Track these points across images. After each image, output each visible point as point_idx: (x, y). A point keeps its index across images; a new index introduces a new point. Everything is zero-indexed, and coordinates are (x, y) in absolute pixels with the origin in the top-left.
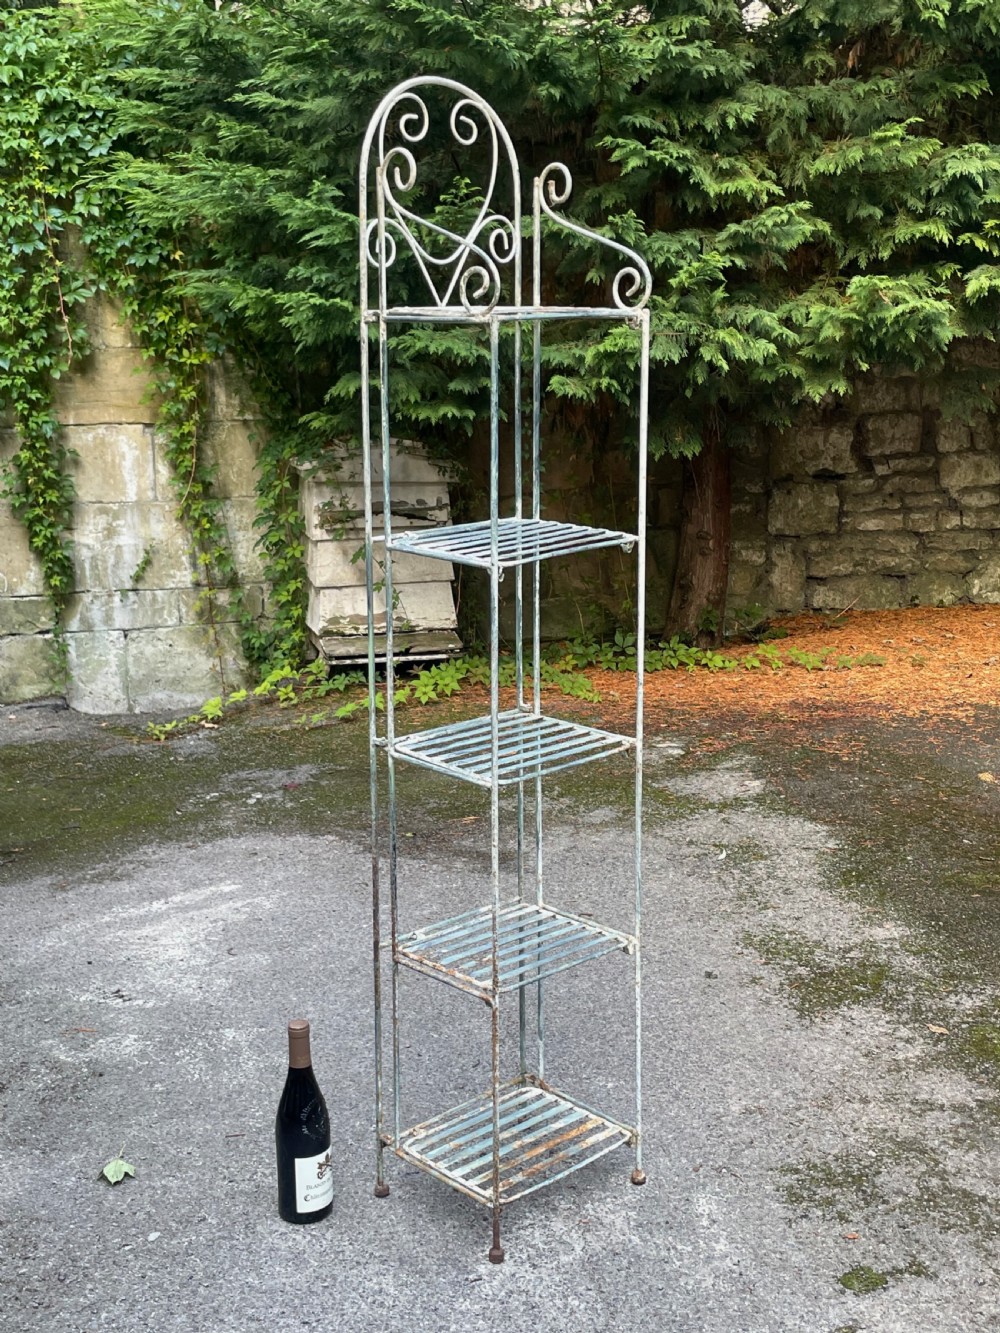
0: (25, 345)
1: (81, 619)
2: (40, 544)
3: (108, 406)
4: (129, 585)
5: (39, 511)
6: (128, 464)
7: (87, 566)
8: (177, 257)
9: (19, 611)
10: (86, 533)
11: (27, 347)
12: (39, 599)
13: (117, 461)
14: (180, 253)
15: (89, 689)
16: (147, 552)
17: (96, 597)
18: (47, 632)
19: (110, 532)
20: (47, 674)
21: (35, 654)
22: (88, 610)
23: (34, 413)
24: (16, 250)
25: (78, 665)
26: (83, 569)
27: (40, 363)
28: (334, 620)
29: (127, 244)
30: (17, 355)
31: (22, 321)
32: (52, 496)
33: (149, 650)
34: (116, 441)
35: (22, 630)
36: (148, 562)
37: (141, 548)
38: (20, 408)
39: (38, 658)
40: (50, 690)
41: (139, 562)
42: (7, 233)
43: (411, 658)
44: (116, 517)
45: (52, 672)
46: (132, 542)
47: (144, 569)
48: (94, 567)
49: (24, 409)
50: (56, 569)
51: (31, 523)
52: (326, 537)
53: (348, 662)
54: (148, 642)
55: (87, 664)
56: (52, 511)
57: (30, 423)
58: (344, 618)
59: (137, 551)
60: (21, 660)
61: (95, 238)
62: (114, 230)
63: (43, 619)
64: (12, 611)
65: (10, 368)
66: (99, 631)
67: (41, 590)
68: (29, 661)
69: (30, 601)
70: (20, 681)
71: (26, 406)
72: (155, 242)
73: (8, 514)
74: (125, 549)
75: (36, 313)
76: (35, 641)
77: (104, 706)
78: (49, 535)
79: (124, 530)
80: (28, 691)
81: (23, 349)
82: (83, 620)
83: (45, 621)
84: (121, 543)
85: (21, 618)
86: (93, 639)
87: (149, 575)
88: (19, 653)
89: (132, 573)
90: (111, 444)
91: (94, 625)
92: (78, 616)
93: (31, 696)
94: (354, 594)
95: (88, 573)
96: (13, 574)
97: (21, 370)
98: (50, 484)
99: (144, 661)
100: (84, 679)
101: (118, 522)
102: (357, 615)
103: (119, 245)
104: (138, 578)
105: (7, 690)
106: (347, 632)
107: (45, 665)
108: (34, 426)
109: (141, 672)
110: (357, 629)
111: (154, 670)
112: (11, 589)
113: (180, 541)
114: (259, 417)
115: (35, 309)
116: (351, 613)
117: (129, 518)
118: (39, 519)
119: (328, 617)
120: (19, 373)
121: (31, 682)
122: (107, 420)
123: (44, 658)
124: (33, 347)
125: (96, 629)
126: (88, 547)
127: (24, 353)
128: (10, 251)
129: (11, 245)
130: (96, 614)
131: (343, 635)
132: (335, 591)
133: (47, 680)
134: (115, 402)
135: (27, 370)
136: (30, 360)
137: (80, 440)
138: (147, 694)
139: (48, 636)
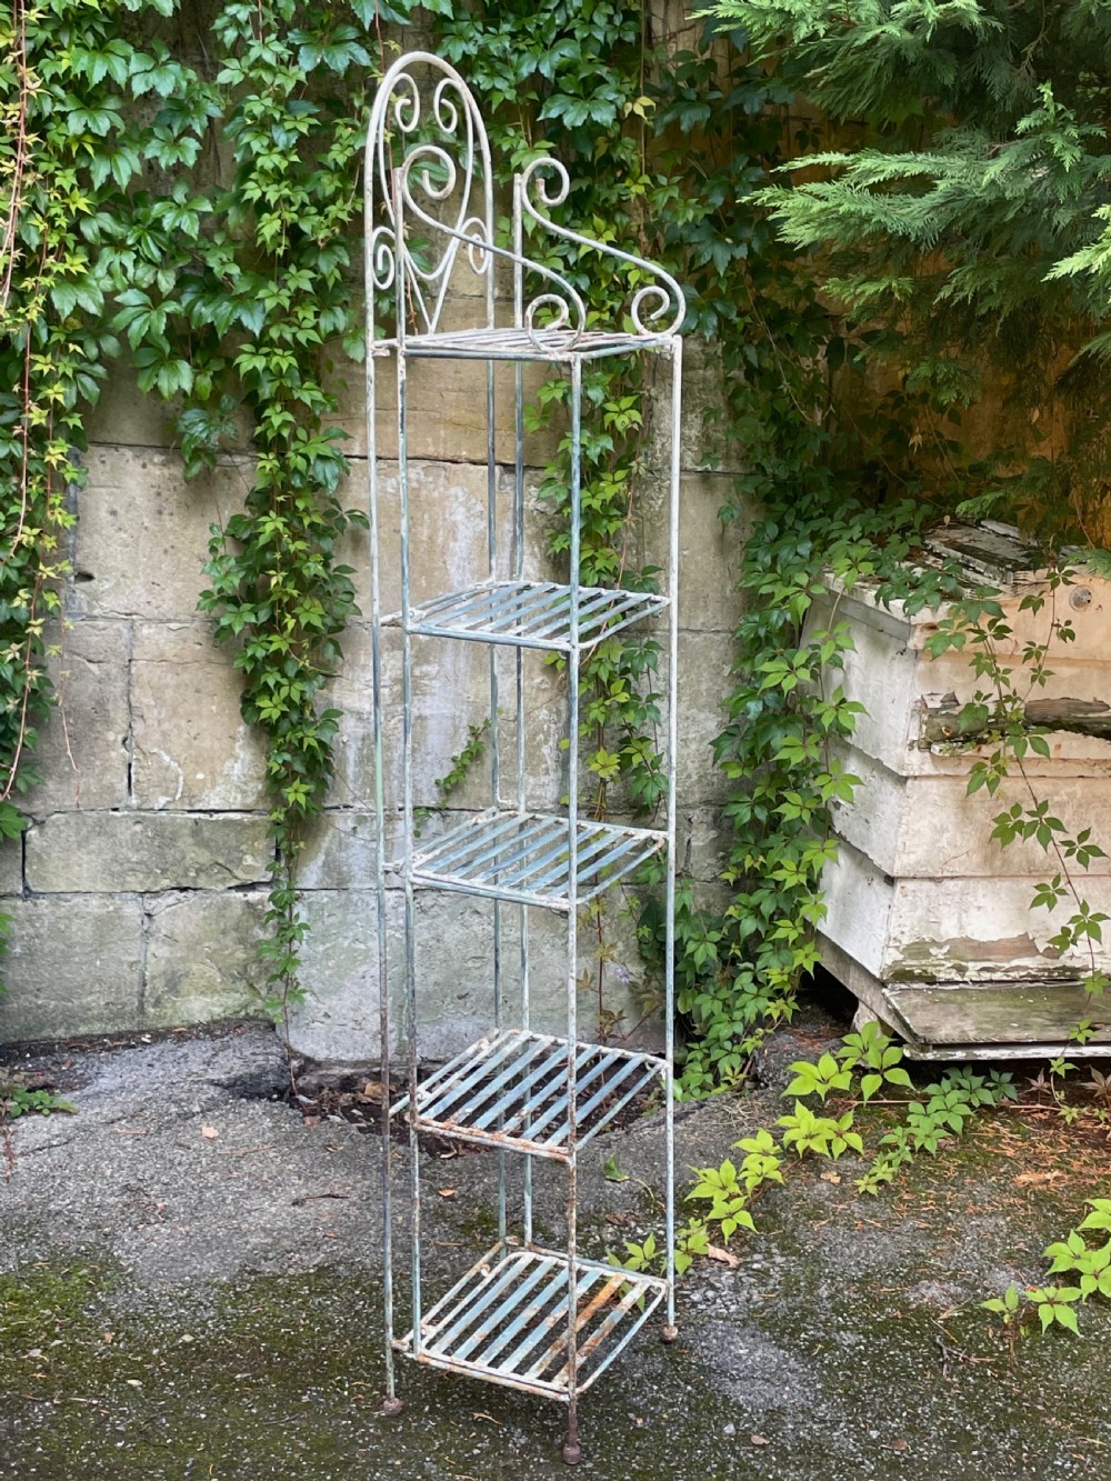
0: (302, 280)
1: (325, 864)
2: (276, 714)
3: (436, 422)
4: (430, 800)
5: (278, 643)
6: (460, 546)
7: (352, 754)
8: (639, 111)
9: (202, 843)
10: (357, 686)
11: (308, 287)
12: (247, 817)
13: (440, 540)
14: (645, 101)
15: (325, 1009)
16: (474, 733)
17: (361, 820)
18: (253, 886)
19: (407, 687)
20: (243, 974)
21: (224, 933)
22: (342, 846)
23: (302, 434)
24: (307, 62)
25: (308, 958)
26: (343, 761)
27: (326, 324)
28: (919, 949)
29: (546, 71)
30: (287, 303)
31: (305, 227)
32: (312, 613)
33: (453, 933)
34: (444, 498)
35: (201, 882)
36: (474, 755)
37: (465, 723)
38: (277, 421)
39: (229, 940)
40: (246, 1007)
41: (457, 753)
42: (288, 17)
43: (1088, 1051)
44: (422, 656)
45: (253, 970)
46: (448, 710)
47: (463, 769)
48: (366, 759)
49: (285, 423)
50: (299, 767)
51: (259, 666)
52: (929, 769)
53: (960, 1055)
54: (453, 917)
55: (327, 955)
56: (306, 644)
57: (290, 454)
58: (940, 946)
59: (456, 731)
60: (194, 944)
61: (472, 50)
62: (513, 35)
63: (249, 860)
64: (186, 842)
65: (264, 331)
66: (359, 891)
67: (250, 800)
68: (211, 945)
69: (227, 823)
70: (185, 986)
71: (290, 417)
72: (603, 71)
73: (201, 637)
74: (432, 723)
75: (332, 210)
76: (227, 904)
77: (349, 1043)
78: (296, 698)
79: (436, 683)
80: (198, 1007)
81: (298, 290)
82: (330, 867)
83: (255, 864)
84: (427, 712)
85: (204, 857)
86: (344, 906)
87: (476, 779)
88: (191, 929)
89: (442, 775)
90: (431, 504)
91: (350, 879)
92: (321, 857)
93: (204, 1018)
94: (964, 893)
95: (351, 770)
96: (198, 762)
97: (289, 337)
98: (310, 586)
99: (441, 955)
100: (316, 986)
101: (425, 668)
102: (967, 940)
103: (525, 71)
104: (450, 787)
105: (157, 1003)
106: (942, 976)
107: (241, 955)
108: (300, 463)
109: (433, 978)
110: (961, 970)
111: (458, 974)
112: (189, 795)
113: (543, 714)
114: (736, 467)
115: (332, 200)
116: (954, 934)
117: (448, 659)
118: (277, 659)
119: (906, 941)
120: (283, 344)
121: (210, 989)
122: (431, 451)
123: (241, 941)
124: (320, 285)
125: (355, 885)
126: (359, 716)
127: (298, 297)
128: (294, 60)
129: (294, 48)
130: (356, 857)
131: (931, 980)
132: (927, 885)
133: (241, 985)
134: (452, 414)
135: (302, 337)
136: (307, 314)
137: (370, 491)
138: (439, 1022)
139: (253, 896)
